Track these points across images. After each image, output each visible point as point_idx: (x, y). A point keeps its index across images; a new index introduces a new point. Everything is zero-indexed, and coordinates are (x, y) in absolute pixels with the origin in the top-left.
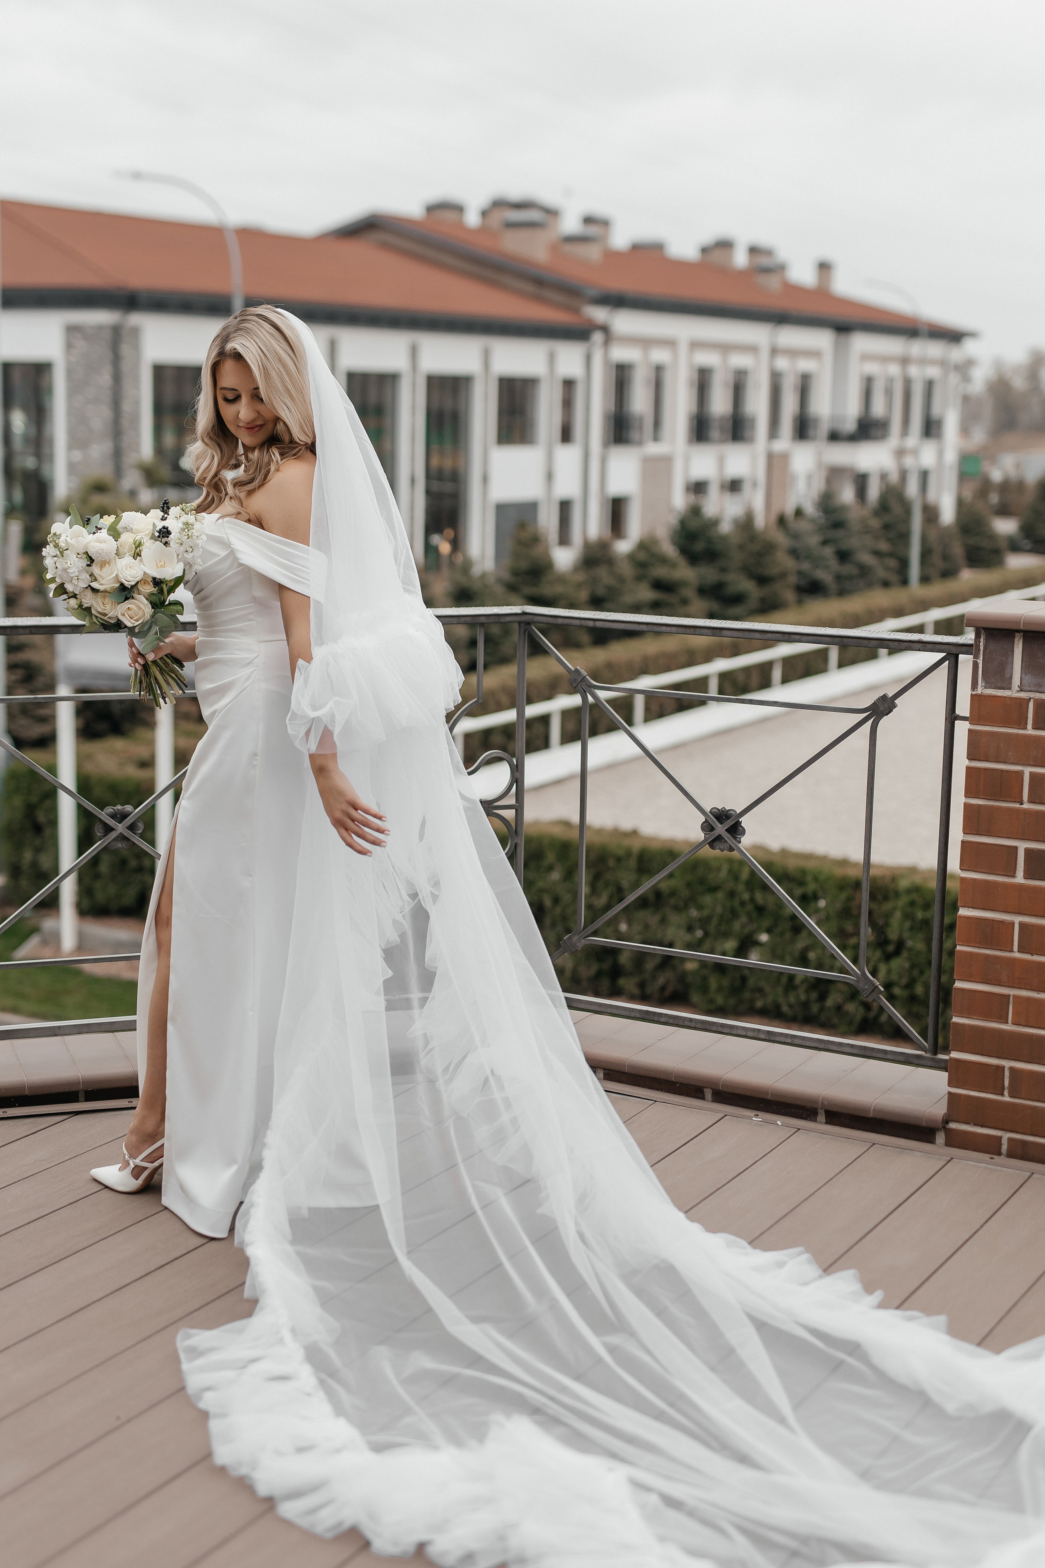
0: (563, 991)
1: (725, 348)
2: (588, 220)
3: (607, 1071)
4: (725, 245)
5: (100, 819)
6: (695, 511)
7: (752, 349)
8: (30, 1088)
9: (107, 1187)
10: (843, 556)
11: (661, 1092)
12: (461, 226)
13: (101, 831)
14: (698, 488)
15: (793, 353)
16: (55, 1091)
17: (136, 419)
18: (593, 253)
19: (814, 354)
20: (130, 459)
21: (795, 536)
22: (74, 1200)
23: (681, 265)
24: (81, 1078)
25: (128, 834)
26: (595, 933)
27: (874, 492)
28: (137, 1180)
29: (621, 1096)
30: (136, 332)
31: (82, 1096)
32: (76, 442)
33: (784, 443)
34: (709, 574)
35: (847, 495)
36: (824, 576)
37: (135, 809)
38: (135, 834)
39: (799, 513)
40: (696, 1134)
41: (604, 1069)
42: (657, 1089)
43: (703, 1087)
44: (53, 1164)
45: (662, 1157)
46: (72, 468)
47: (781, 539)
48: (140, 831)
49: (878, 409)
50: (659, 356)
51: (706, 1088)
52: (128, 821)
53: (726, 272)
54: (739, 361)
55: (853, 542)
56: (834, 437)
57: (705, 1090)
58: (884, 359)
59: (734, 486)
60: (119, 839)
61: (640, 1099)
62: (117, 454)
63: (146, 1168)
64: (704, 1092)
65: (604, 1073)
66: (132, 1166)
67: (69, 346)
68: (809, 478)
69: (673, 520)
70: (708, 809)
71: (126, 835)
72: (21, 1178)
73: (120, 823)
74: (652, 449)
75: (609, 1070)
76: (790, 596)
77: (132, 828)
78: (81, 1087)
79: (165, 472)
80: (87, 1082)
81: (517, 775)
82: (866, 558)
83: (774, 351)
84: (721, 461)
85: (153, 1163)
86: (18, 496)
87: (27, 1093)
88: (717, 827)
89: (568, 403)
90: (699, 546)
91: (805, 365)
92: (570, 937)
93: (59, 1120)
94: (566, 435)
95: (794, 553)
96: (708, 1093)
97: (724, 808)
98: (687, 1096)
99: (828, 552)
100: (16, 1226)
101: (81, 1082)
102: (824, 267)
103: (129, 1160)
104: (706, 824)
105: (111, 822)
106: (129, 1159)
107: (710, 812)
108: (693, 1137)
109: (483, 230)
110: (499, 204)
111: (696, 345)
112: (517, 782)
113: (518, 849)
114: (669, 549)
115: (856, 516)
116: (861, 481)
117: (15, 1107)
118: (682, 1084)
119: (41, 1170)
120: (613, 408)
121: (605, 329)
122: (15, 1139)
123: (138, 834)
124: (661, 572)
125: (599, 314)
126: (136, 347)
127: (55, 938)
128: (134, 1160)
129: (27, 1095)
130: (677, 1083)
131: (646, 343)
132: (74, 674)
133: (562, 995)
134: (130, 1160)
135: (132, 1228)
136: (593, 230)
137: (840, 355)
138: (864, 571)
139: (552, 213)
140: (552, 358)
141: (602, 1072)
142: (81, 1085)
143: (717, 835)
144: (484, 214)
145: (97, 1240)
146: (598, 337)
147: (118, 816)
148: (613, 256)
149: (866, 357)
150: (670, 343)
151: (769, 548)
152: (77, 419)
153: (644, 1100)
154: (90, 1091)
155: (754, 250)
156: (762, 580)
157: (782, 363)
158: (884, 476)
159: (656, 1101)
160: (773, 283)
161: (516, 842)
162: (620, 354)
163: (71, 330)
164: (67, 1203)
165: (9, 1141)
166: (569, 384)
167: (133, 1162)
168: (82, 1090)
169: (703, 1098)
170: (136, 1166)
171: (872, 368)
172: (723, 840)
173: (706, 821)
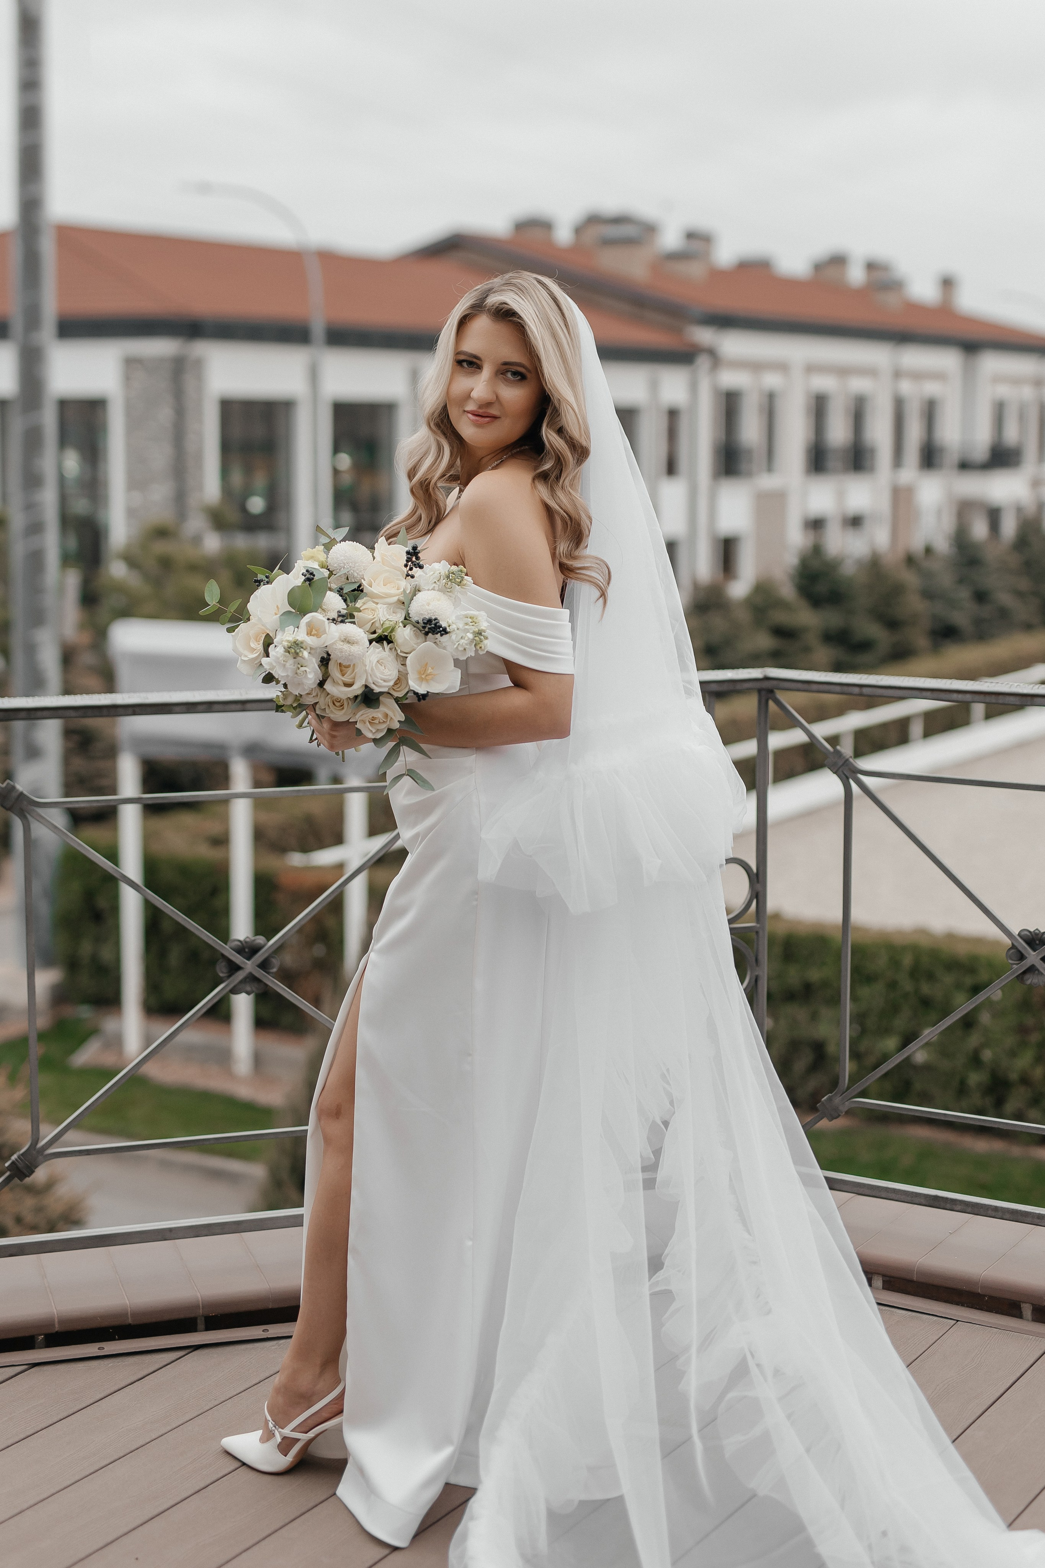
0: (821, 1169)
1: (843, 372)
2: (691, 236)
3: (888, 1279)
4: (838, 261)
5: (223, 956)
6: (817, 550)
7: (870, 372)
8: (134, 1314)
9: (244, 1464)
10: (981, 597)
11: (963, 1308)
12: (550, 243)
13: (225, 970)
14: (816, 525)
15: (918, 376)
16: (166, 1317)
17: (199, 457)
18: (695, 270)
19: (939, 376)
20: (193, 501)
21: (926, 575)
22: (203, 1485)
23: (791, 284)
24: (199, 1296)
25: (259, 973)
26: (863, 1094)
27: (1009, 527)
28: (286, 1456)
29: (910, 1313)
30: (199, 364)
31: (201, 1324)
32: (135, 483)
33: (909, 473)
34: (832, 618)
35: (980, 530)
36: (961, 618)
37: (268, 940)
38: (268, 973)
39: (928, 550)
40: (1022, 1371)
41: (884, 1276)
42: (957, 1304)
43: (1020, 1302)
44: (169, 1428)
45: (985, 1408)
46: (131, 512)
47: (911, 579)
48: (275, 970)
49: (1011, 435)
50: (772, 380)
51: (1023, 1302)
52: (259, 957)
53: (841, 289)
54: (859, 385)
55: (993, 581)
56: (965, 466)
57: (1023, 1305)
58: (1016, 381)
59: (855, 522)
60: (248, 980)
61: (936, 1318)
62: (180, 498)
63: (298, 1440)
64: (1021, 1308)
65: (883, 1281)
66: (279, 1439)
67: (127, 379)
68: (939, 512)
69: (791, 560)
70: (1015, 931)
71: (257, 975)
72: (128, 1451)
73: (249, 959)
74: (767, 482)
75: (890, 1277)
76: (922, 641)
77: (264, 965)
78: (201, 1312)
79: (233, 516)
80: (208, 1305)
81: (758, 887)
82: (1005, 599)
83: (898, 374)
84: (841, 495)
85: (306, 1433)
86: (72, 543)
87: (130, 1321)
88: (1029, 954)
89: (672, 434)
90: (821, 588)
91: (931, 388)
92: (830, 1099)
93: (174, 1359)
94: (671, 468)
95: (928, 594)
96: (1027, 1310)
97: (1037, 929)
98: (997, 1313)
99: (964, 594)
100: (126, 1530)
101: (201, 1305)
102: (948, 283)
103: (274, 1431)
104: (1013, 951)
105: (238, 959)
106: (274, 1428)
107: (1019, 935)
108: (1018, 1375)
109: (577, 248)
110: (593, 220)
111: (811, 369)
112: (757, 897)
113: (760, 983)
114: (787, 591)
115: (993, 554)
116: (994, 515)
117: (114, 1339)
118: (991, 1297)
119: (154, 1437)
120: (724, 437)
121: (712, 353)
122: (116, 1388)
123: (272, 973)
124: (780, 617)
125: (704, 336)
126: (200, 377)
127: (116, 1042)
128: (280, 1430)
129: (130, 1325)
130: (986, 1296)
131: (756, 367)
132: (139, 742)
133: (820, 1174)
134: (276, 1431)
135: (283, 1530)
136: (696, 245)
137: (969, 375)
138: (1004, 614)
139: (650, 229)
140: (654, 386)
141: (881, 1278)
142: (201, 1310)
143: (1028, 966)
144: (579, 230)
145: (238, 1551)
146: (703, 362)
147: (247, 950)
148: (718, 275)
149: (997, 379)
150: (782, 367)
151: (897, 590)
152: (135, 458)
153: (942, 1319)
154: (212, 1316)
155: (871, 266)
156: (893, 624)
157: (906, 387)
158: (1019, 510)
159: (958, 1321)
160: (891, 300)
161: (757, 973)
162: (730, 379)
163: (130, 363)
164: (193, 1491)
165: (109, 1392)
166: (673, 414)
167: (280, 1432)
168: (202, 1316)
169: (1019, 1315)
170: (284, 1438)
171: (1004, 391)
172: (1037, 972)
173: (1013, 947)
